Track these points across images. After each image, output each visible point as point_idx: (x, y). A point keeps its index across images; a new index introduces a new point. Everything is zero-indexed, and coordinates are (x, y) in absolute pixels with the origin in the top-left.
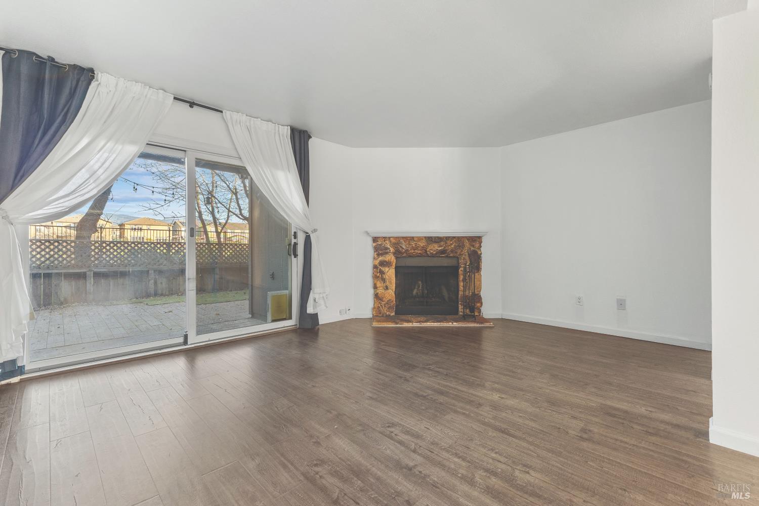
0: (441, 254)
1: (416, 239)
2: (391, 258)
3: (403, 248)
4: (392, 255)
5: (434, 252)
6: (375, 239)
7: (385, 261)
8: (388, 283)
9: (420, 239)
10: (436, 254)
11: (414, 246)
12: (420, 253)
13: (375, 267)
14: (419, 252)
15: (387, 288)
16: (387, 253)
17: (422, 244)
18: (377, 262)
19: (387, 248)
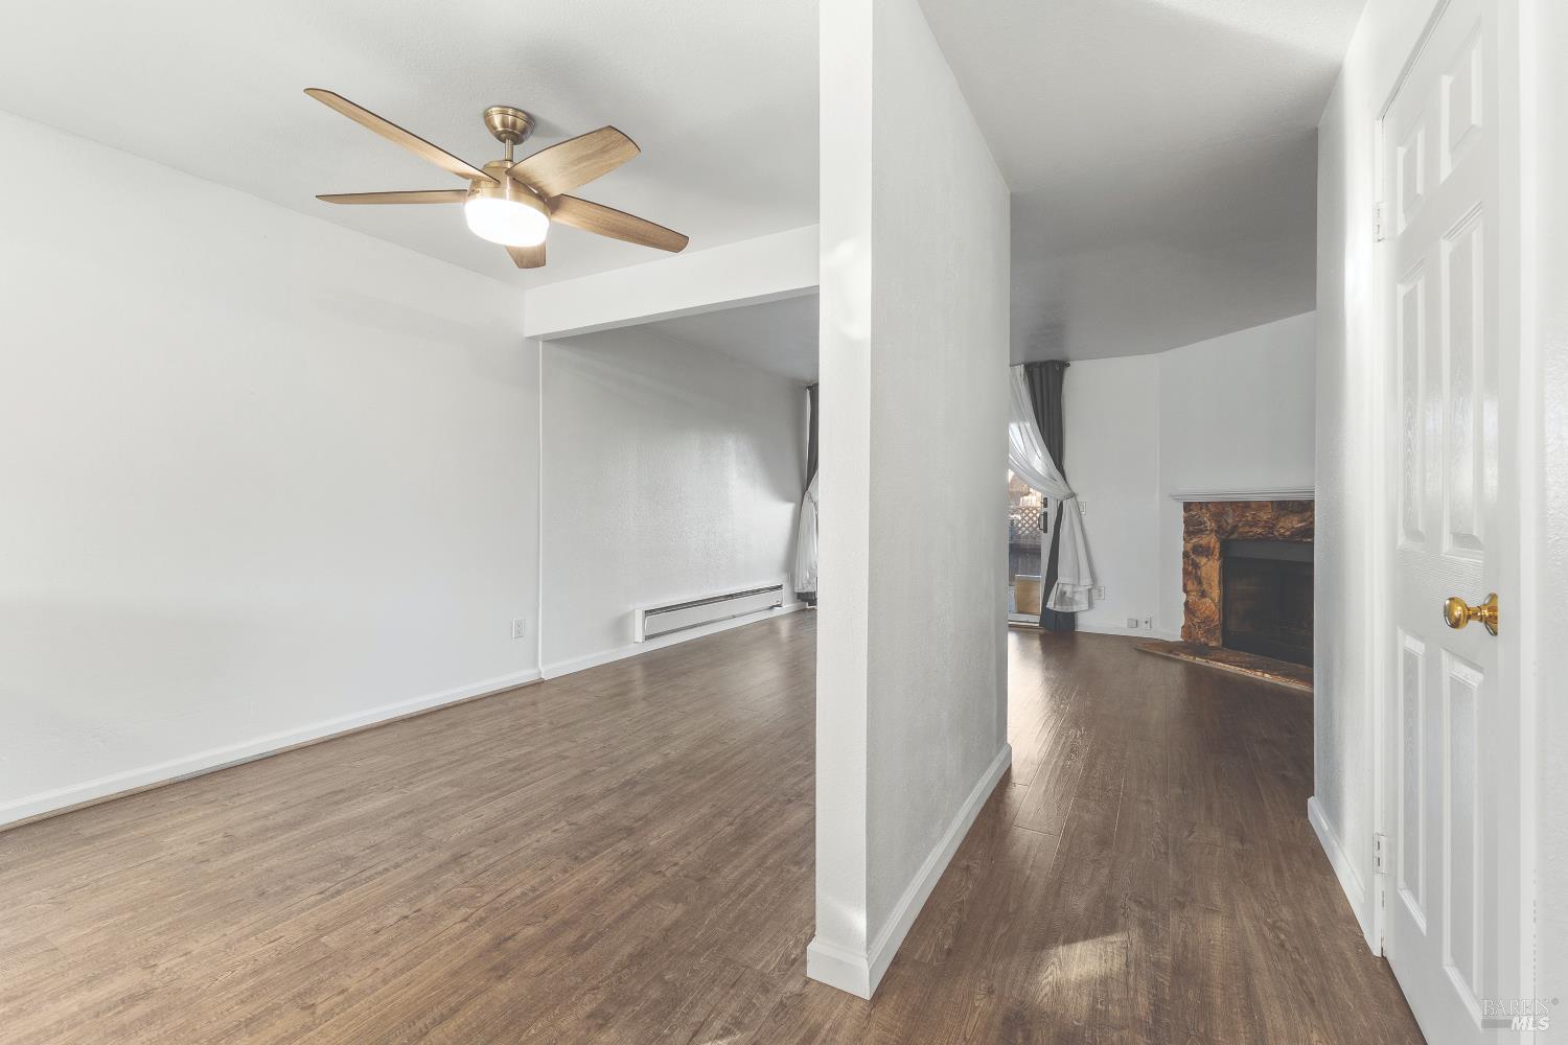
0: (1303, 537)
1: (1253, 506)
2: (1210, 540)
3: (1228, 524)
4: (1213, 535)
5: (1288, 533)
6: (1188, 506)
7: (1201, 546)
8: (1205, 586)
9: (1261, 505)
10: (1292, 535)
11: (1249, 518)
12: (1260, 533)
13: (1186, 555)
14: (1260, 531)
15: (1203, 594)
16: (1201, 531)
17: (1264, 516)
18: (1190, 546)
19: (1201, 523)
